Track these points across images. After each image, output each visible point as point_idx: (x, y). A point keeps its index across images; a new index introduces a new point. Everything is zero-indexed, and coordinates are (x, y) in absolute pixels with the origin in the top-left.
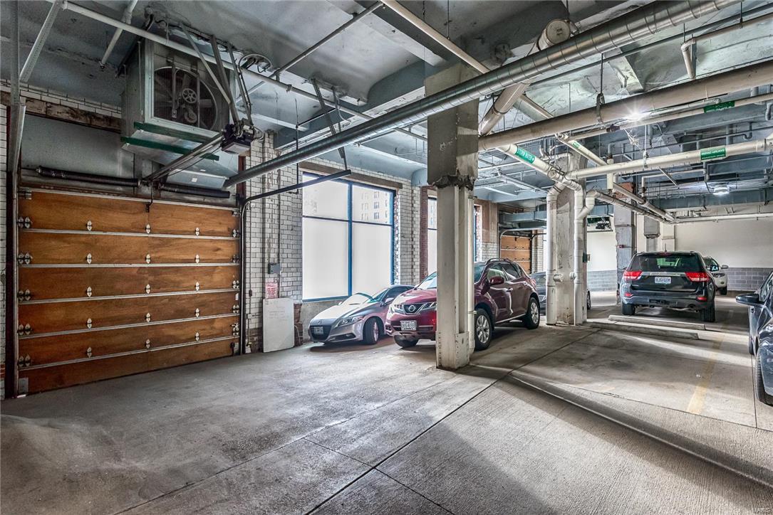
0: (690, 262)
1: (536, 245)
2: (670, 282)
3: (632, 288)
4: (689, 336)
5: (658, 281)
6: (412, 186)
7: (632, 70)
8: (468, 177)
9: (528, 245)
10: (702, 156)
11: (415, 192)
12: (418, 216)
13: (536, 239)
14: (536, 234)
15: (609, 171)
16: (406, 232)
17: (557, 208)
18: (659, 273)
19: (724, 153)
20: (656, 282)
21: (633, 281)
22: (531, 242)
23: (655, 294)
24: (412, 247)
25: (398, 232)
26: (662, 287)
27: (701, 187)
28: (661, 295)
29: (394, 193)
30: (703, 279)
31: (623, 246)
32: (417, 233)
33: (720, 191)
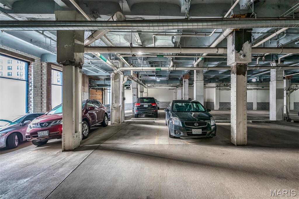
0: (152, 100)
1: (105, 94)
2: (147, 106)
3: (138, 109)
4: (153, 122)
5: (145, 106)
6: (41, 61)
7: (139, 38)
8: (80, 62)
9: (101, 94)
10: (156, 69)
11: (43, 64)
12: (45, 77)
13: (105, 91)
14: (105, 89)
15: (132, 70)
16: (38, 85)
17: (114, 80)
18: (145, 104)
19: (161, 69)
20: (144, 107)
21: (138, 107)
22: (103, 93)
23: (144, 110)
24: (42, 93)
25: (32, 84)
26: (146, 108)
27: (154, 78)
28: (145, 110)
29: (29, 64)
30: (155, 105)
31: (134, 95)
32: (45, 86)
33: (158, 80)
